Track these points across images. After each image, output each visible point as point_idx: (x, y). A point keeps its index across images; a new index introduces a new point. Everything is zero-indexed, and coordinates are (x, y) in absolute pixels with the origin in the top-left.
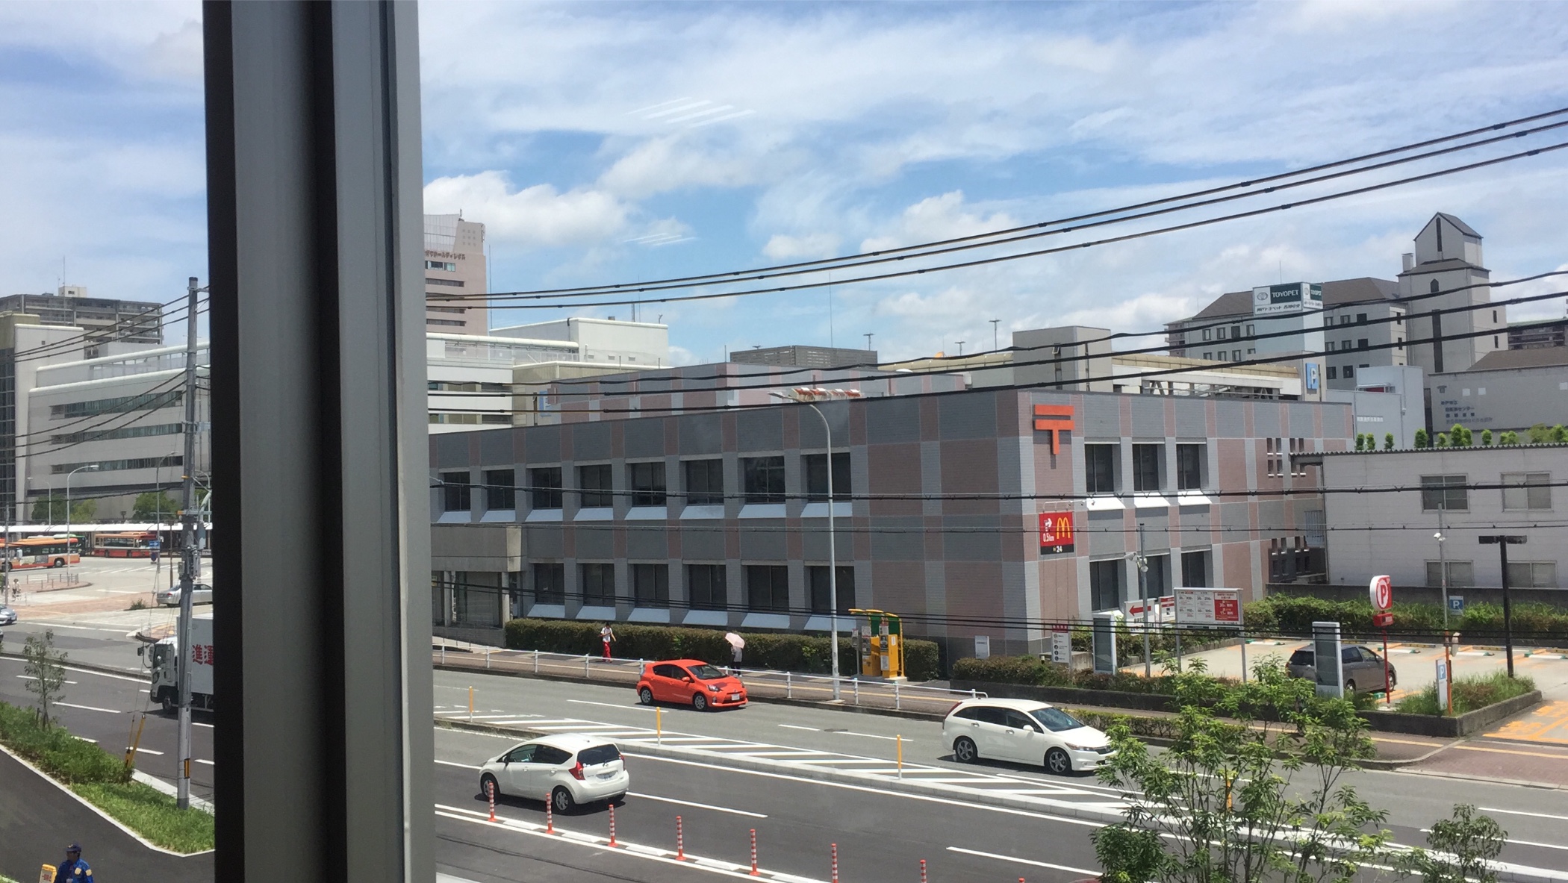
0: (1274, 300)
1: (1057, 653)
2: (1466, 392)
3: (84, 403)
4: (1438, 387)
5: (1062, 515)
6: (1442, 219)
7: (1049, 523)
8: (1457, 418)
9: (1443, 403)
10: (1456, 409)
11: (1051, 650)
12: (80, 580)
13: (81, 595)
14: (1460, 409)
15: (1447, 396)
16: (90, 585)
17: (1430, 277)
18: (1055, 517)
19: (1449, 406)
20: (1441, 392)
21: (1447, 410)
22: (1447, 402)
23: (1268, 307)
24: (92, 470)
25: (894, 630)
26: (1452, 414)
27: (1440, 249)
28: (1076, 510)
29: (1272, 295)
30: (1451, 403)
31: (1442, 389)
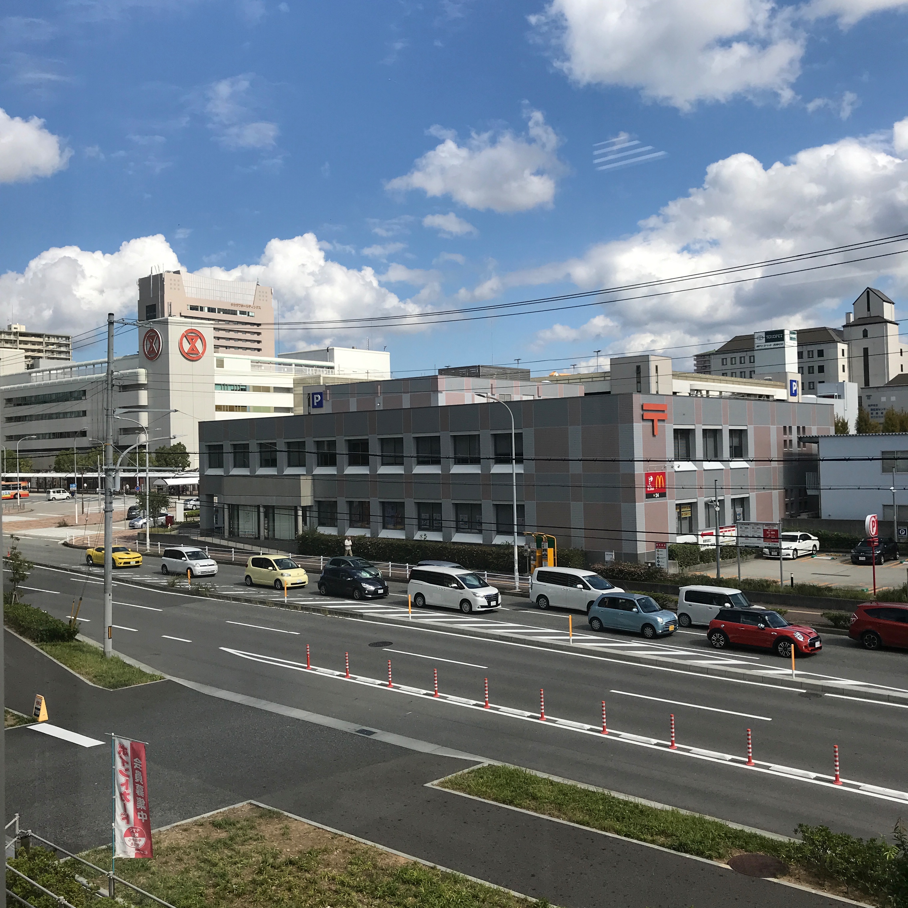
0: (767, 341)
1: (659, 562)
2: (884, 399)
3: (25, 397)
4: (867, 396)
5: (659, 474)
6: (870, 292)
7: (651, 479)
8: (878, 415)
9: (869, 406)
10: (877, 409)
11: (655, 559)
12: (25, 507)
13: (26, 517)
14: (879, 410)
15: (871, 402)
16: (32, 510)
17: (863, 327)
18: (655, 475)
19: (873, 407)
20: (868, 399)
21: (872, 410)
22: (872, 405)
23: (763, 345)
24: (32, 439)
25: (551, 545)
26: (875, 412)
27: (869, 310)
28: (668, 471)
29: (766, 337)
30: (874, 405)
31: (869, 397)
